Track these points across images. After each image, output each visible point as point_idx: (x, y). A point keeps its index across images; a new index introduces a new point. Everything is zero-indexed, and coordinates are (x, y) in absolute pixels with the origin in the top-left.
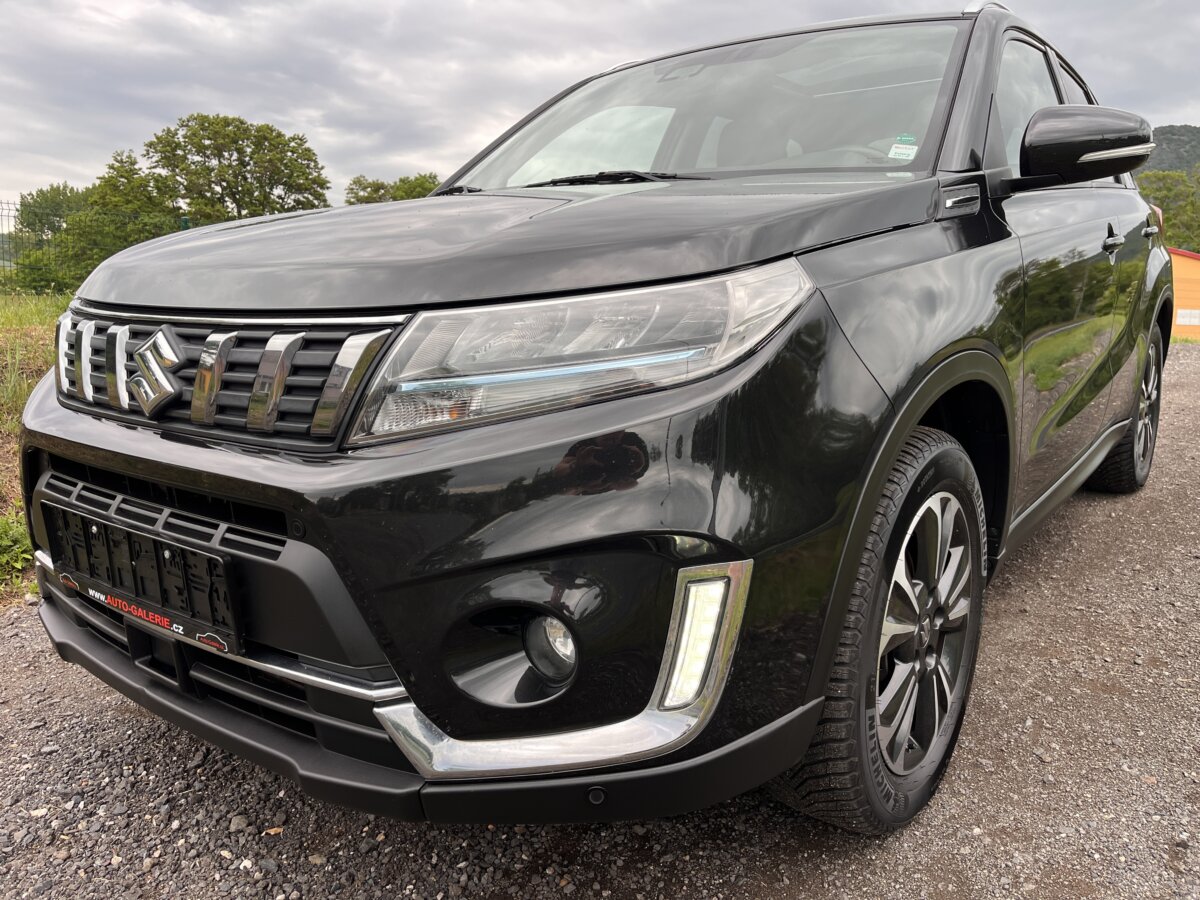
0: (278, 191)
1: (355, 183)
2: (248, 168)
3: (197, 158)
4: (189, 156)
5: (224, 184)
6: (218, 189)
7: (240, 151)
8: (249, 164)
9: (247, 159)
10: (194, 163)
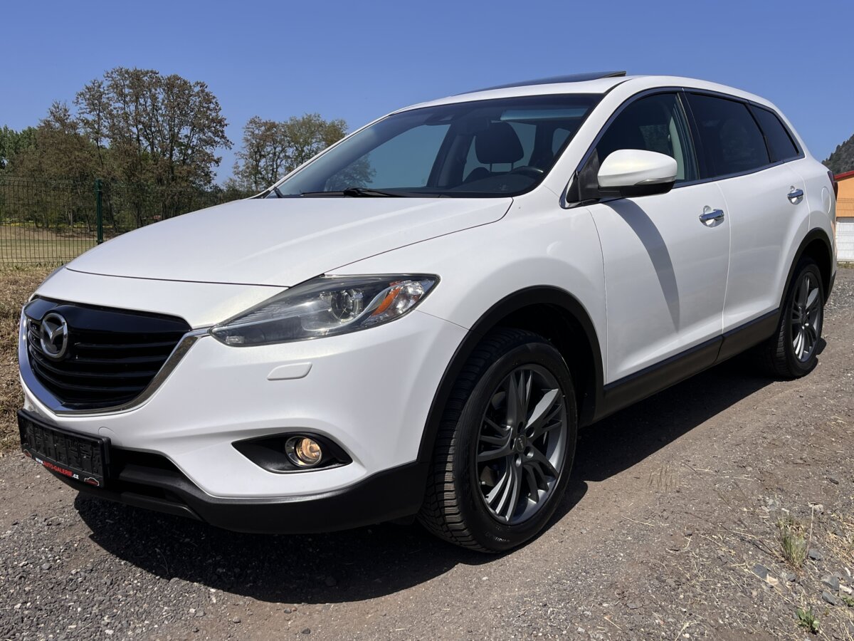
0: (186, 131)
1: (251, 122)
2: (160, 111)
3: (117, 105)
4: (111, 103)
5: (140, 126)
6: (134, 130)
7: (154, 98)
8: (161, 109)
9: (160, 104)
10: (115, 109)
